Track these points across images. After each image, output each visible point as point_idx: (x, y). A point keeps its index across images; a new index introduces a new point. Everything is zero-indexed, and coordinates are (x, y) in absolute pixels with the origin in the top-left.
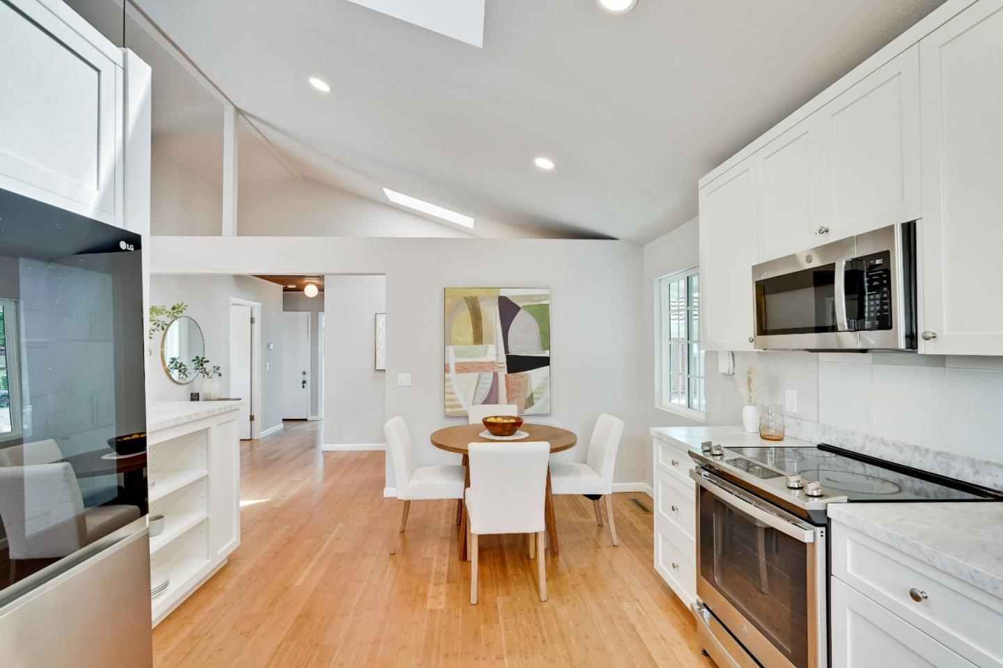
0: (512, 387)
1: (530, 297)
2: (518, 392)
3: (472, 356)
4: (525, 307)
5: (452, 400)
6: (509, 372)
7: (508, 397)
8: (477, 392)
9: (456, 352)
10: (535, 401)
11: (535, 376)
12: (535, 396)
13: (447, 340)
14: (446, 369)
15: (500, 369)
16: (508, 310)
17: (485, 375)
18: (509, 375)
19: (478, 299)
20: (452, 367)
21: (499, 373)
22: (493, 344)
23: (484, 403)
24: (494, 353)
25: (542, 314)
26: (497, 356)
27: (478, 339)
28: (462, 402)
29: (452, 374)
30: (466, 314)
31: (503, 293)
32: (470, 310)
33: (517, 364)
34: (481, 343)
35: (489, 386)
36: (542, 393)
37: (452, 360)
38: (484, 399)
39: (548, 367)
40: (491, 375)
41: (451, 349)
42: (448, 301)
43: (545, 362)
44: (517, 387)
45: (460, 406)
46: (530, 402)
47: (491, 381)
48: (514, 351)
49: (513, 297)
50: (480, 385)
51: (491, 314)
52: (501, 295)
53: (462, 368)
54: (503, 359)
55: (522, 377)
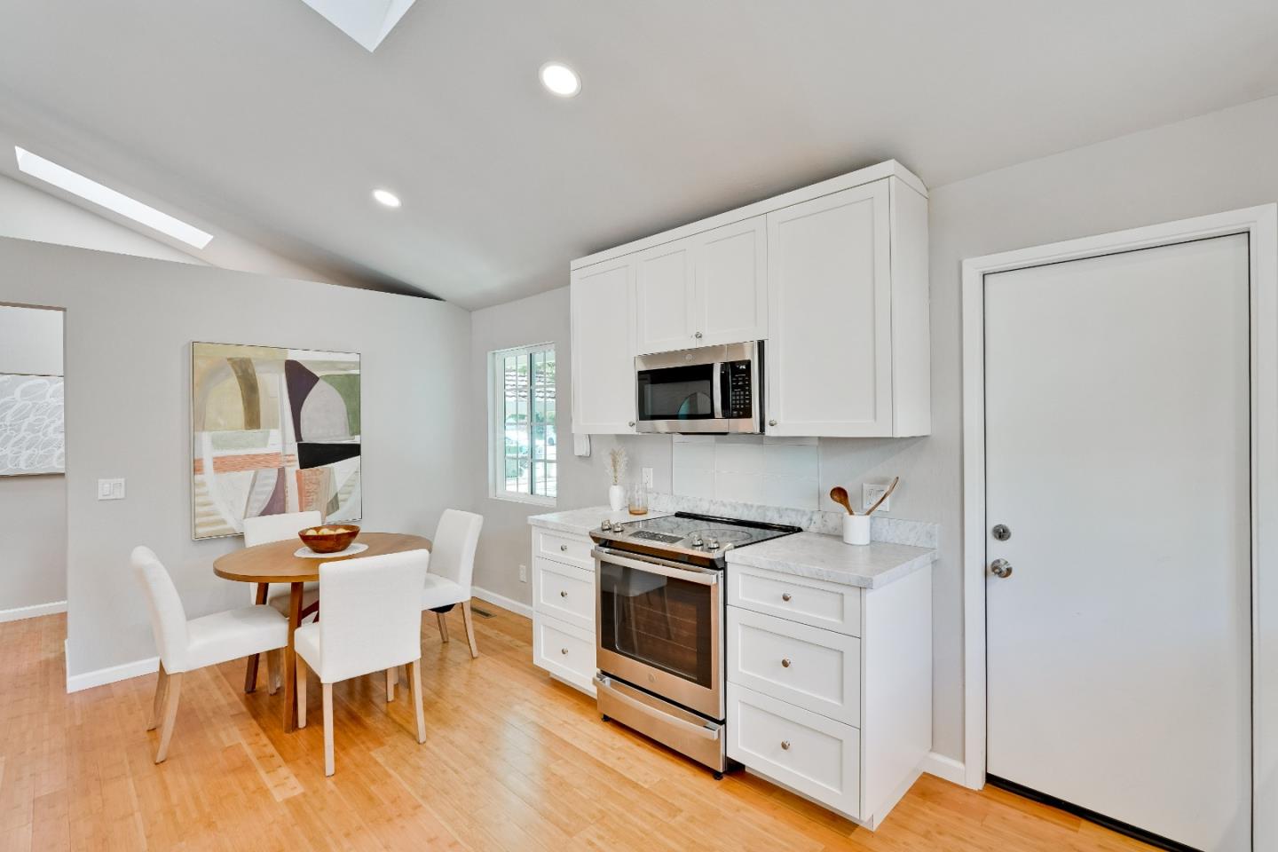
0: (307, 487)
1: (332, 364)
2: (317, 493)
3: (243, 447)
4: (327, 378)
5: (208, 514)
6: (301, 468)
7: (301, 503)
8: (251, 500)
9: (216, 443)
10: (340, 504)
11: (341, 470)
12: (340, 497)
13: (197, 420)
14: (197, 467)
15: (288, 464)
16: (300, 380)
17: (263, 473)
18: (304, 470)
19: (253, 361)
20: (208, 465)
21: (288, 470)
22: (276, 427)
23: (263, 513)
24: (279, 441)
25: (350, 387)
26: (284, 443)
27: (253, 420)
28: (225, 515)
29: (209, 474)
30: (231, 386)
31: (294, 356)
32: (238, 377)
33: (314, 455)
34: (258, 427)
35: (270, 489)
36: (350, 493)
37: (208, 453)
38: (263, 508)
39: (358, 458)
40: (275, 472)
41: (205, 438)
42: (200, 364)
43: (353, 450)
44: (315, 486)
45: (223, 522)
46: (334, 505)
47: (275, 481)
48: (310, 437)
49: (306, 362)
50: (257, 489)
51: (274, 386)
52: (290, 358)
53: (222, 465)
54: (293, 449)
55: (322, 472)
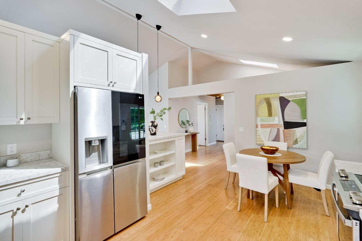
0: (286, 135)
1: (295, 96)
2: (290, 137)
3: (268, 122)
4: (292, 101)
5: (259, 138)
6: (284, 129)
7: (284, 139)
8: (270, 136)
9: (262, 120)
10: (298, 142)
11: (299, 131)
12: (298, 140)
13: (257, 115)
14: (257, 127)
15: (280, 127)
16: (284, 102)
17: (273, 129)
18: (285, 130)
19: (270, 98)
20: (259, 126)
21: (280, 129)
22: (277, 116)
23: (273, 141)
24: (278, 120)
25: (302, 103)
26: (279, 121)
27: (270, 114)
28: (263, 139)
29: (259, 128)
30: (265, 105)
31: (282, 95)
32: (266, 103)
33: (288, 125)
34: (272, 116)
35: (275, 134)
36: (302, 139)
37: (259, 123)
38: (273, 139)
39: (306, 127)
40: (276, 130)
41: (259, 119)
42: (257, 100)
43: (304, 124)
44: (289, 135)
45: (263, 141)
46: (296, 142)
47: (276, 132)
48: (287, 119)
49: (286, 96)
50: (271, 134)
51: (276, 105)
52: (281, 96)
53: (263, 126)
54: (282, 123)
55: (292, 131)
